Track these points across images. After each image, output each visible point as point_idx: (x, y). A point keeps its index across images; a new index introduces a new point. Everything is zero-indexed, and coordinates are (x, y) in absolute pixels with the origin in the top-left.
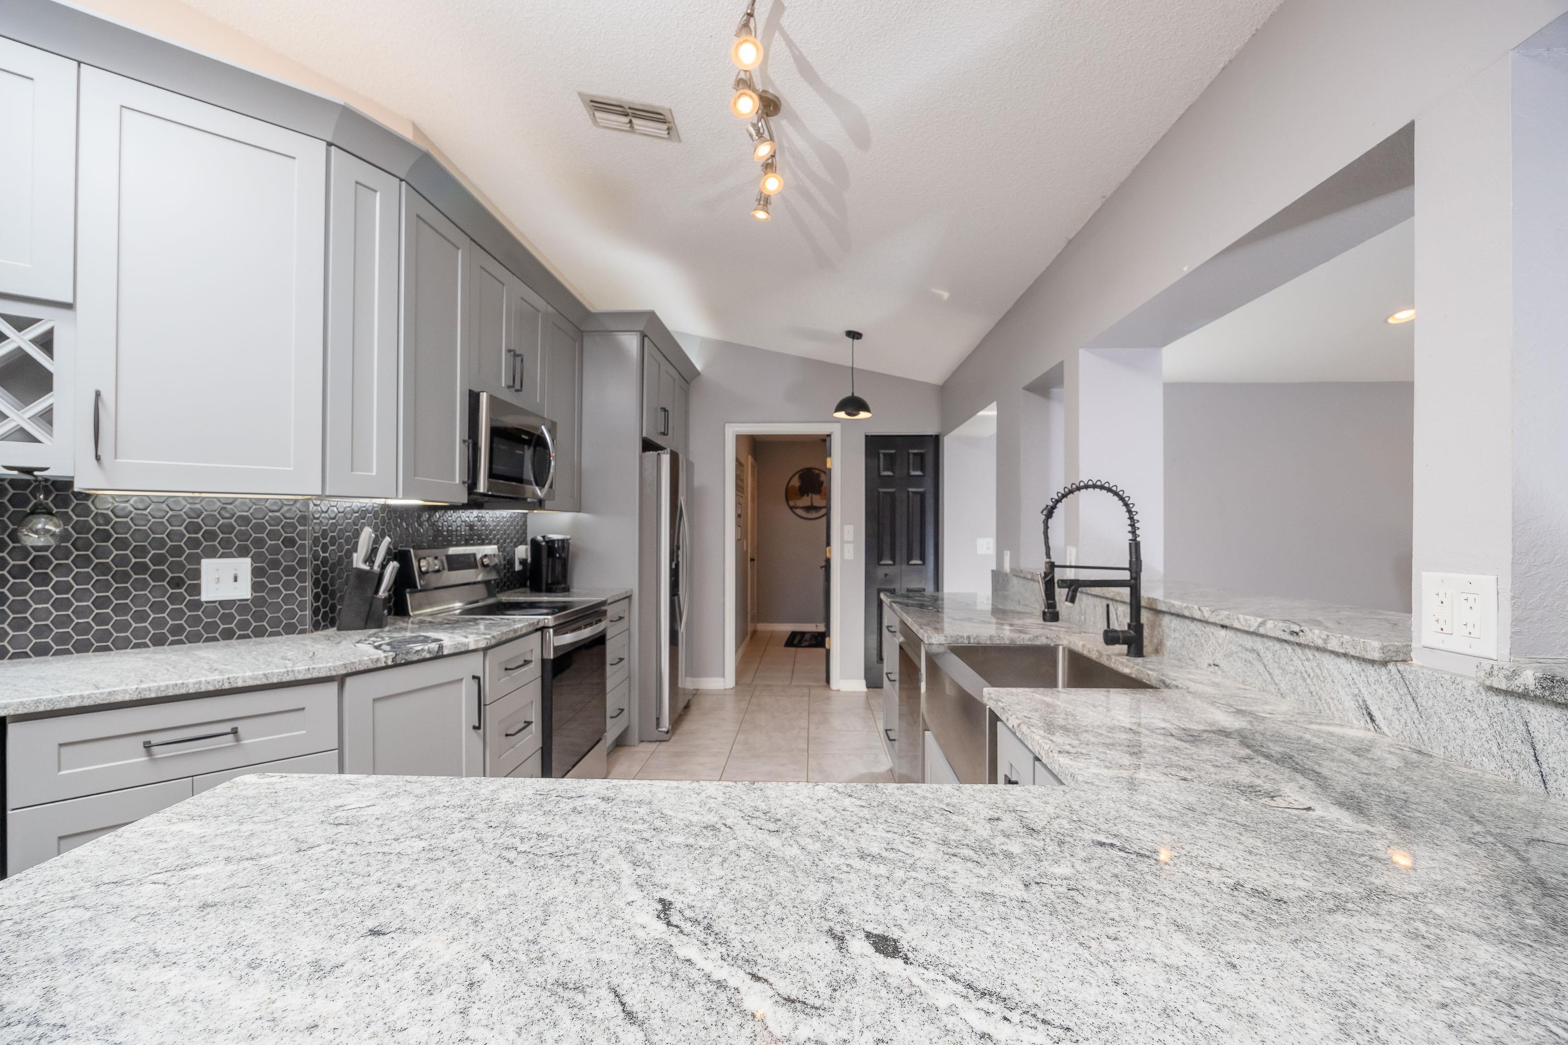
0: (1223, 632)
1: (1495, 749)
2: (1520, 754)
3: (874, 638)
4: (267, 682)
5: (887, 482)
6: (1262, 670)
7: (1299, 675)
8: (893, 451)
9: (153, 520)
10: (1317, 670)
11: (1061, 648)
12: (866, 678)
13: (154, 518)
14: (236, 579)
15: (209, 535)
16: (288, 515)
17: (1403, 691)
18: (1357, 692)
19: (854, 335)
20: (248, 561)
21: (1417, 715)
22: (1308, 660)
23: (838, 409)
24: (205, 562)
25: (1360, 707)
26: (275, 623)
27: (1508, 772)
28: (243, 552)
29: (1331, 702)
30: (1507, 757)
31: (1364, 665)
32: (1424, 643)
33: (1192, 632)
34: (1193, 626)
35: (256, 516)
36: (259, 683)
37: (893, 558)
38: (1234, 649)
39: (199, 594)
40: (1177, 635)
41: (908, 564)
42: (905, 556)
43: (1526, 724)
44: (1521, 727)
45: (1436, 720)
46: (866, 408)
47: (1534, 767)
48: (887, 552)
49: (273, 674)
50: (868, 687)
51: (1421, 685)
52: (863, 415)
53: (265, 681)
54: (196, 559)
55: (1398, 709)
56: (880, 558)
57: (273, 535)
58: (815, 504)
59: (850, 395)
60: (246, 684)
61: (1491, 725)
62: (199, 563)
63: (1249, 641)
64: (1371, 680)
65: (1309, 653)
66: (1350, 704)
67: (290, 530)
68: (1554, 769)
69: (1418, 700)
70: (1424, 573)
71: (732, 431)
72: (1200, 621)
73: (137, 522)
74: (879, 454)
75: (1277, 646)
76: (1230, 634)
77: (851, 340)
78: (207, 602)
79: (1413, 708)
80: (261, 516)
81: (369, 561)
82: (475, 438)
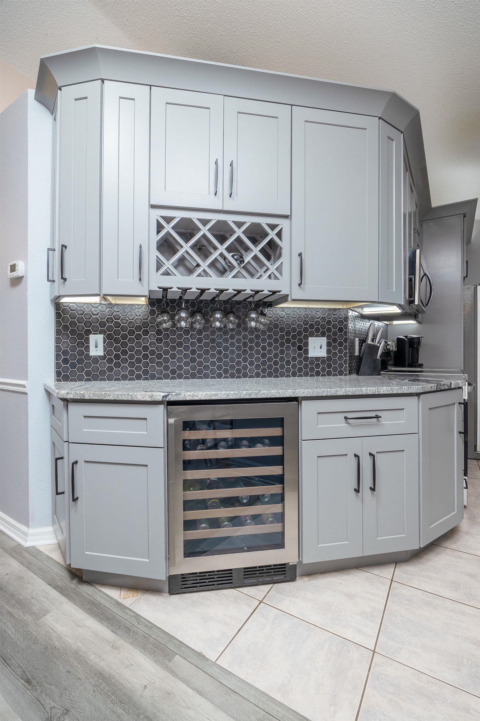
9: (292, 319)
13: (292, 318)
14: (321, 348)
15: (312, 326)
16: (340, 317)
20: (325, 338)
24: (310, 338)
26: (335, 369)
28: (323, 335)
35: (328, 317)
39: (308, 354)
54: (306, 337)
57: (335, 326)
62: (308, 339)
67: (341, 324)
73: (287, 320)
78: (310, 358)
80: (329, 317)
81: (373, 340)
82: (415, 275)
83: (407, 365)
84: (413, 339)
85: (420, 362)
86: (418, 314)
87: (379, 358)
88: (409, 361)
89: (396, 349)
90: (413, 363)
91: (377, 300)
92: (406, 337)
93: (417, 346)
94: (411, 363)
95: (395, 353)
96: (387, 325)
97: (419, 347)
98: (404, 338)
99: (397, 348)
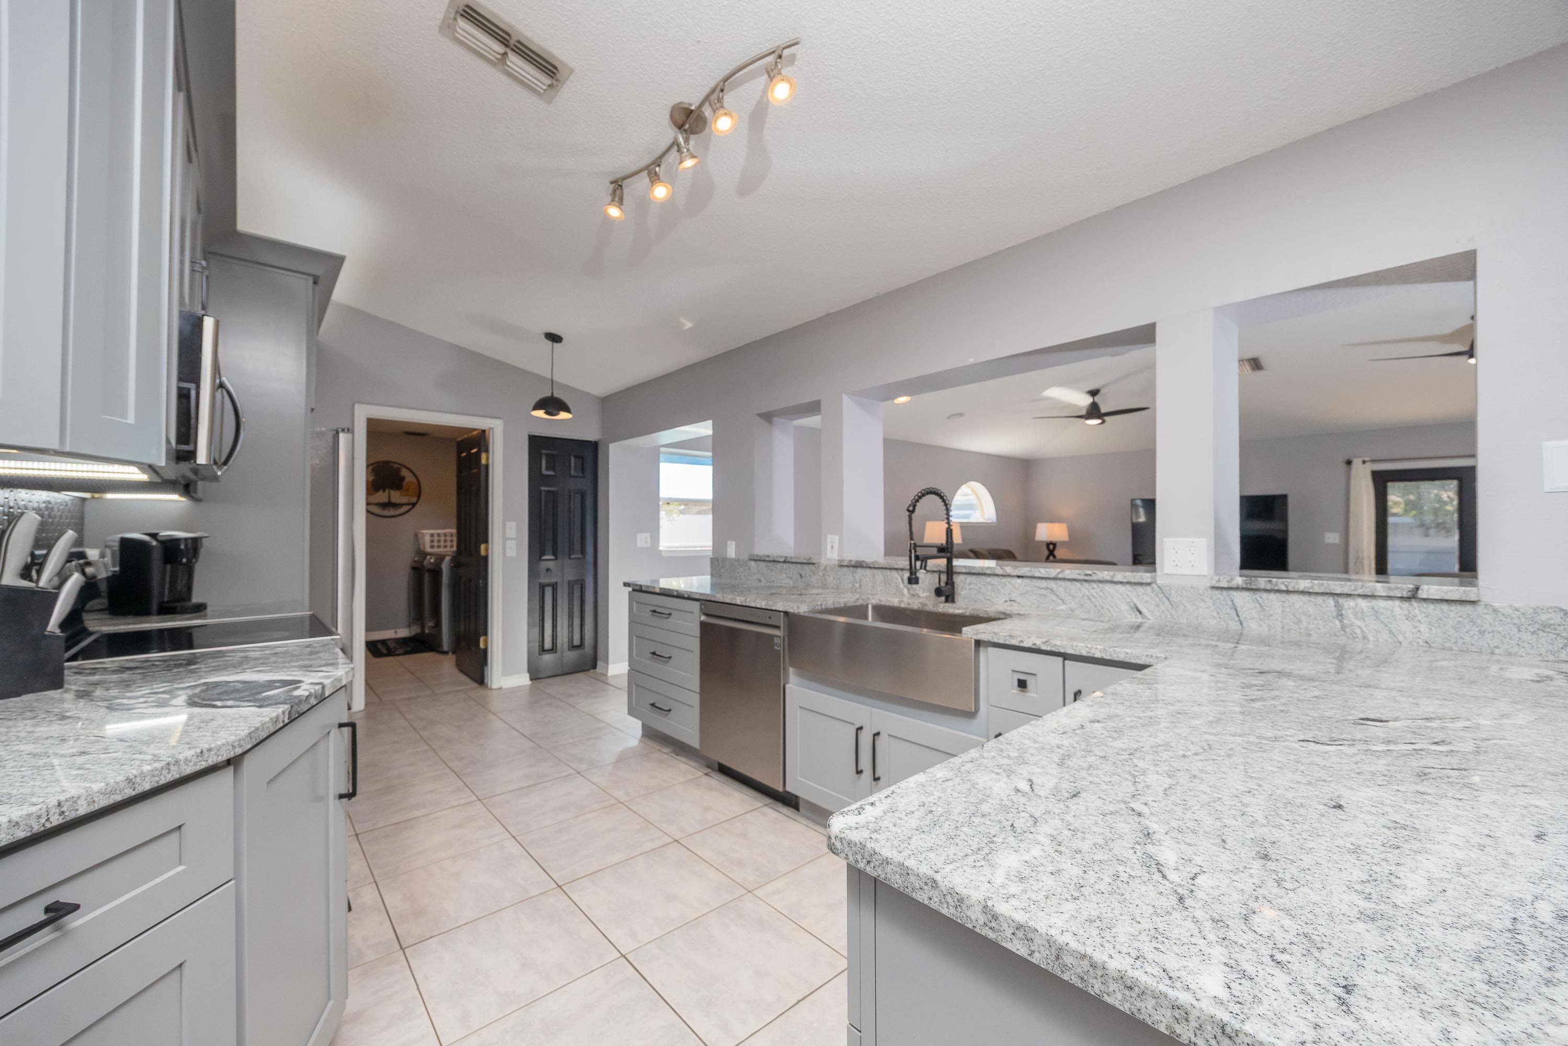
0: (1019, 581)
1: (1216, 615)
2: (1228, 614)
3: (536, 630)
4: (133, 793)
5: (547, 480)
6: (1054, 598)
7: (1085, 597)
8: (555, 453)
10: (1101, 594)
11: (870, 607)
12: (529, 671)
17: (1161, 596)
18: (1129, 600)
19: (554, 338)
21: (1170, 607)
22: (1093, 588)
23: (537, 407)
25: (1132, 608)
27: (1223, 623)
29: (1111, 609)
30: (1222, 617)
31: (1135, 587)
32: (1166, 571)
33: (989, 583)
34: (989, 579)
36: (118, 798)
37: (555, 553)
38: (1029, 589)
40: (972, 586)
41: (569, 558)
42: (567, 550)
43: (1232, 601)
44: (1230, 603)
45: (1182, 607)
46: (567, 410)
47: (1237, 618)
48: (549, 548)
49: (143, 775)
50: (531, 680)
51: (1173, 592)
52: (563, 415)
53: (129, 792)
55: (1158, 606)
56: (542, 553)
58: (394, 500)
59: (549, 395)
60: (96, 807)
61: (1213, 604)
63: (1043, 584)
64: (1140, 593)
65: (1094, 585)
66: (1124, 607)
68: (1246, 618)
69: (1171, 599)
70: (1165, 540)
71: (362, 414)
72: (1003, 576)
74: (541, 454)
75: (1068, 584)
76: (1026, 581)
77: (550, 343)
79: (1167, 603)
81: (25, 573)
82: (196, 380)
83: (155, 607)
84: (176, 541)
85: (196, 599)
86: (196, 482)
87: (58, 631)
88: (163, 597)
89: (117, 569)
90: (174, 605)
91: (55, 446)
92: (154, 536)
93: (189, 561)
94: (168, 602)
95: (113, 580)
96: (84, 499)
97: (196, 562)
98: (147, 538)
99: (122, 565)
